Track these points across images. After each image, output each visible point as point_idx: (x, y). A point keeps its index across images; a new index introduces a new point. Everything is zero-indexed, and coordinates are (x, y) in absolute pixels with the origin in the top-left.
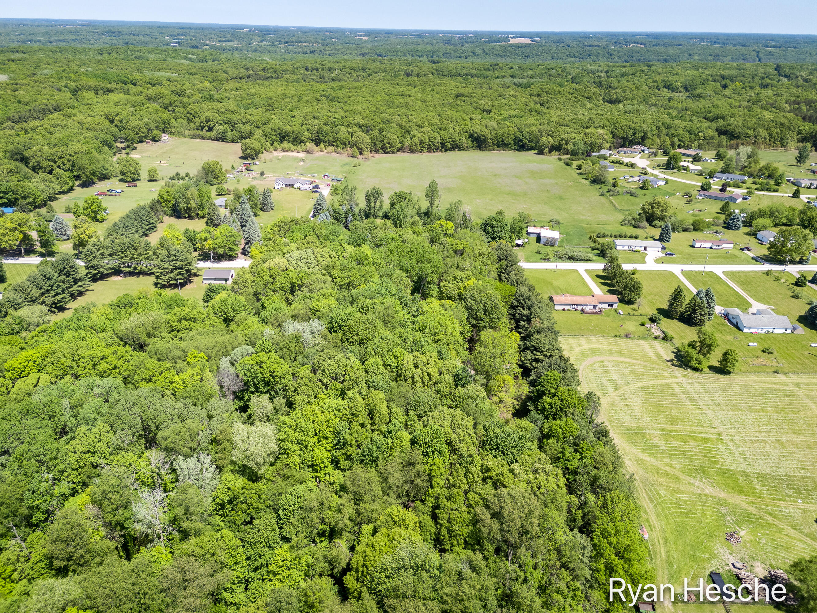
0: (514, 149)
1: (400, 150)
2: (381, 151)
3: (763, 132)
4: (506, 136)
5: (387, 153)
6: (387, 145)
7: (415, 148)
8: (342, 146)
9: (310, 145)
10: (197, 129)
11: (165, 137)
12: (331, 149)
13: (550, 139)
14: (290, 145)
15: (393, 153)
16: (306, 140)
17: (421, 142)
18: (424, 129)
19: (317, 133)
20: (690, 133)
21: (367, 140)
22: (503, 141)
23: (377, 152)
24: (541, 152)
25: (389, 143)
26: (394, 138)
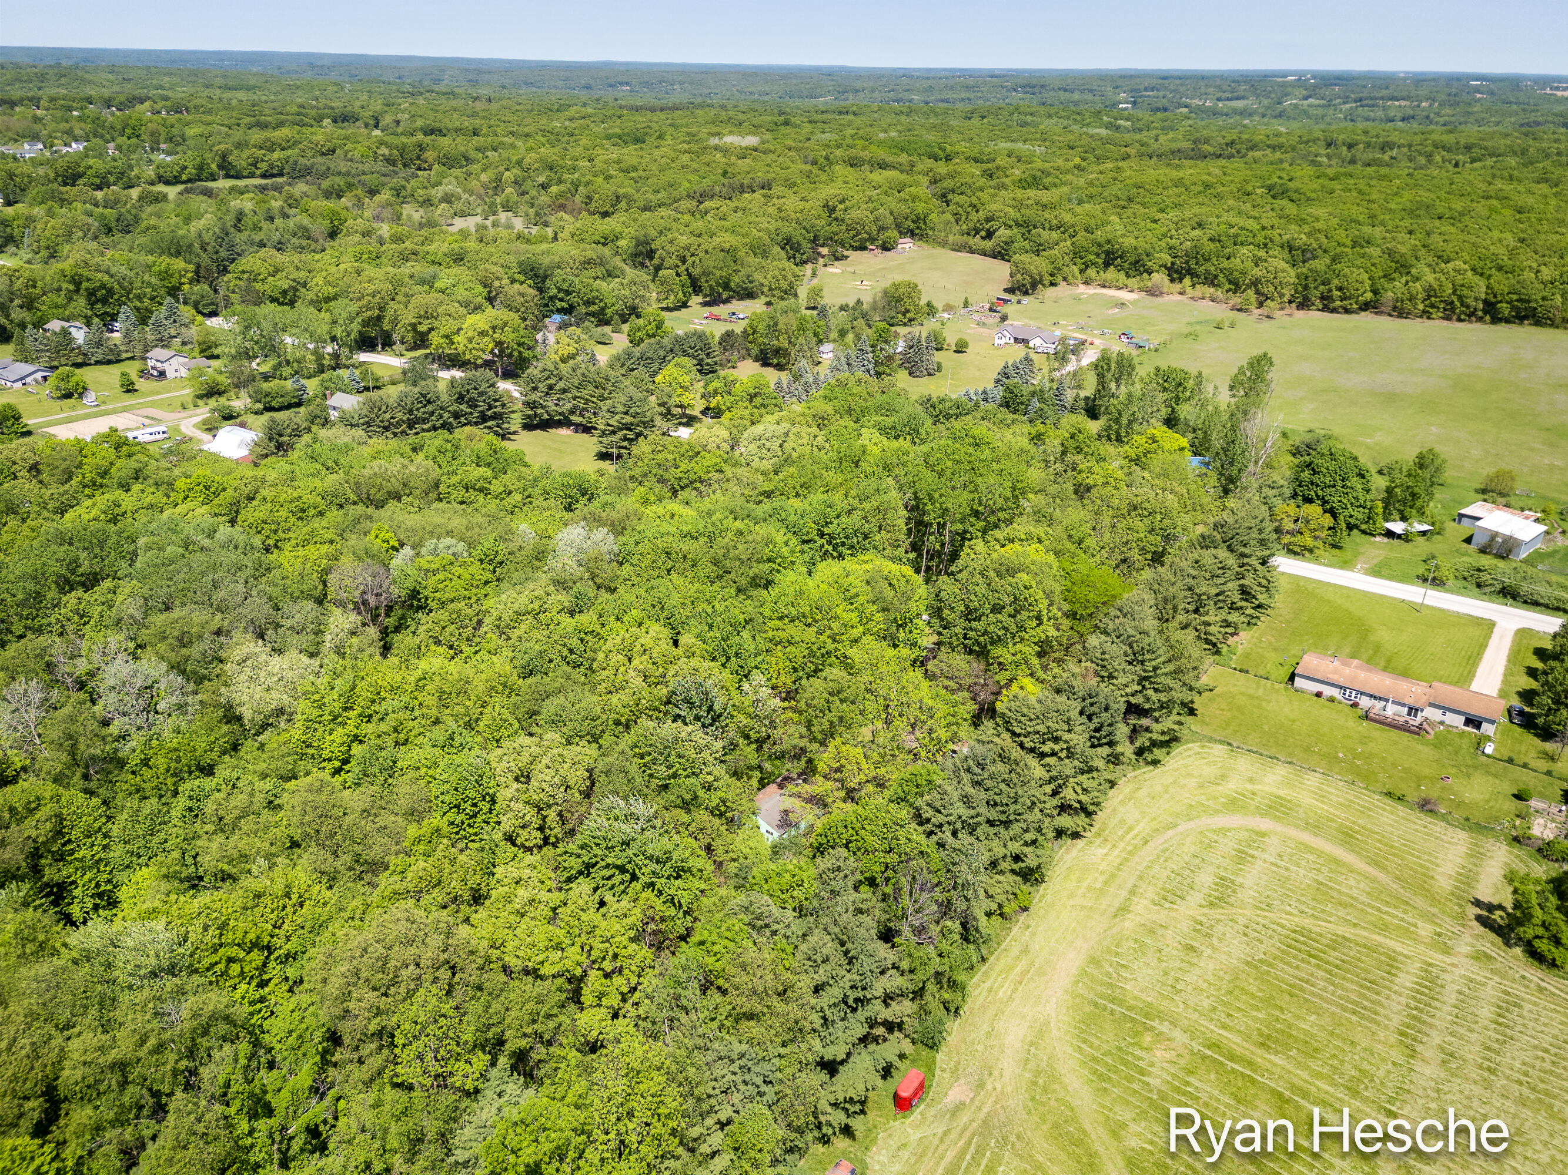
1: (1365, 307)
2: (1318, 305)
5: (1334, 311)
6: (1337, 294)
7: (1408, 305)
8: (1227, 287)
9: (1160, 278)
10: (968, 234)
11: (906, 245)
12: (1205, 290)
14: (1122, 276)
15: (1347, 311)
16: (1156, 267)
17: (1430, 293)
19: (1187, 255)
21: (1291, 275)
23: (1306, 305)
25: (1340, 289)
26: (1361, 278)
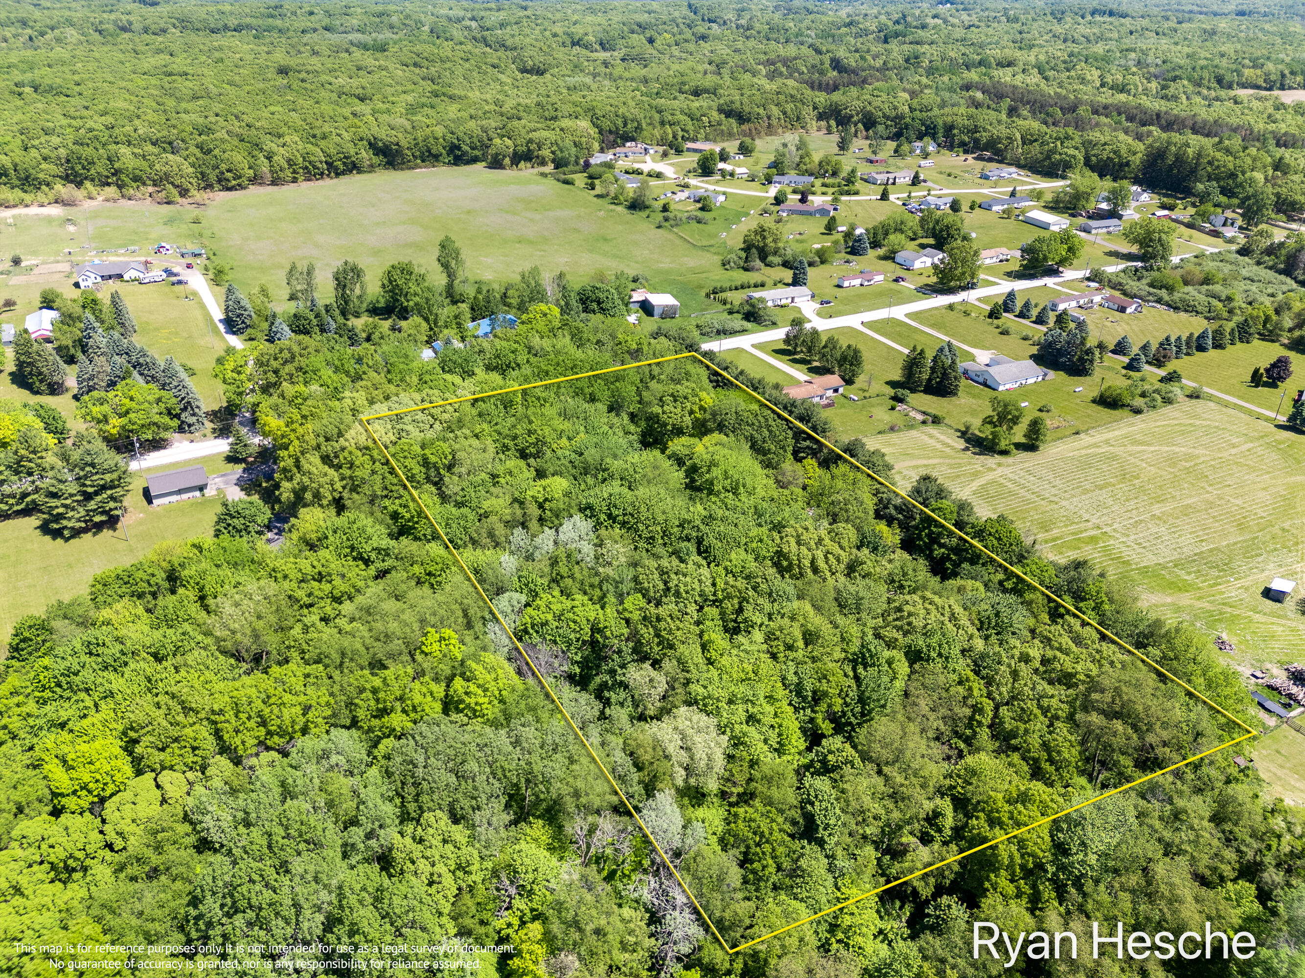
0: (449, 163)
1: (253, 181)
2: (217, 187)
3: (775, 111)
4: (431, 140)
5: (230, 189)
6: (229, 175)
7: (282, 175)
8: (134, 185)
12: (111, 191)
13: (509, 142)
15: (242, 188)
17: (290, 162)
18: (287, 138)
20: (692, 117)
21: (186, 168)
22: (429, 151)
23: (209, 186)
24: (496, 164)
25: (229, 171)
26: (239, 159)
